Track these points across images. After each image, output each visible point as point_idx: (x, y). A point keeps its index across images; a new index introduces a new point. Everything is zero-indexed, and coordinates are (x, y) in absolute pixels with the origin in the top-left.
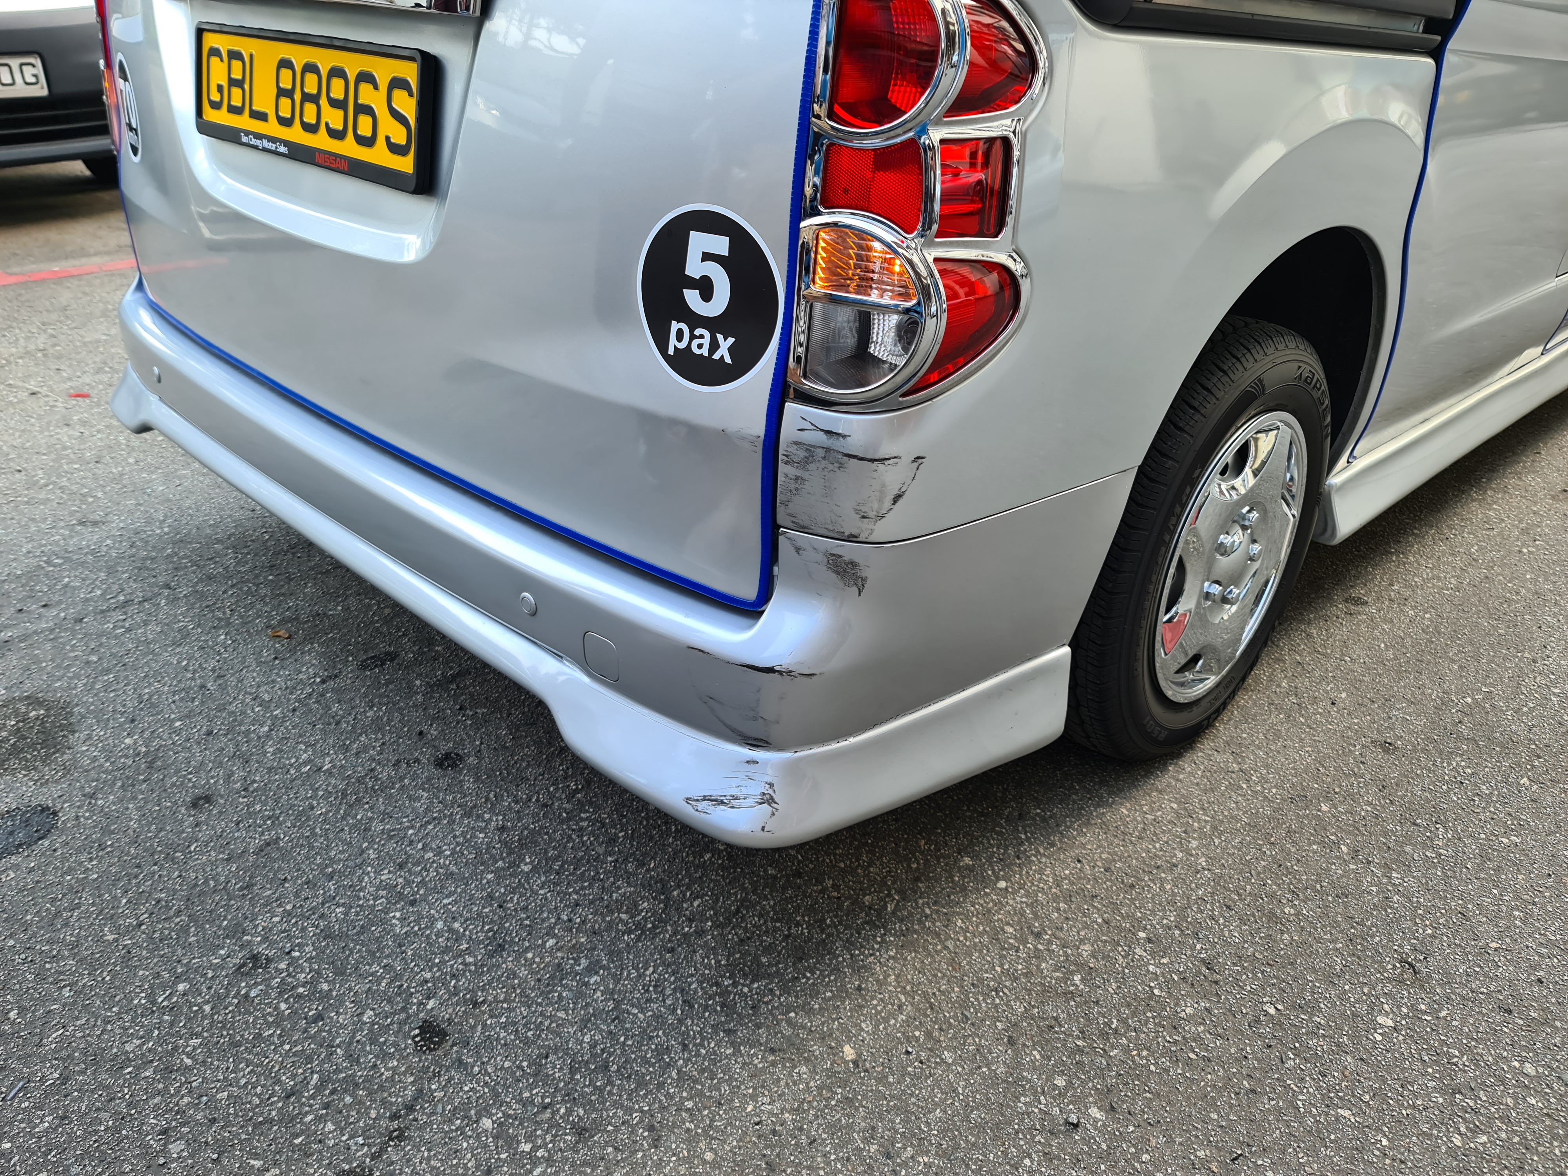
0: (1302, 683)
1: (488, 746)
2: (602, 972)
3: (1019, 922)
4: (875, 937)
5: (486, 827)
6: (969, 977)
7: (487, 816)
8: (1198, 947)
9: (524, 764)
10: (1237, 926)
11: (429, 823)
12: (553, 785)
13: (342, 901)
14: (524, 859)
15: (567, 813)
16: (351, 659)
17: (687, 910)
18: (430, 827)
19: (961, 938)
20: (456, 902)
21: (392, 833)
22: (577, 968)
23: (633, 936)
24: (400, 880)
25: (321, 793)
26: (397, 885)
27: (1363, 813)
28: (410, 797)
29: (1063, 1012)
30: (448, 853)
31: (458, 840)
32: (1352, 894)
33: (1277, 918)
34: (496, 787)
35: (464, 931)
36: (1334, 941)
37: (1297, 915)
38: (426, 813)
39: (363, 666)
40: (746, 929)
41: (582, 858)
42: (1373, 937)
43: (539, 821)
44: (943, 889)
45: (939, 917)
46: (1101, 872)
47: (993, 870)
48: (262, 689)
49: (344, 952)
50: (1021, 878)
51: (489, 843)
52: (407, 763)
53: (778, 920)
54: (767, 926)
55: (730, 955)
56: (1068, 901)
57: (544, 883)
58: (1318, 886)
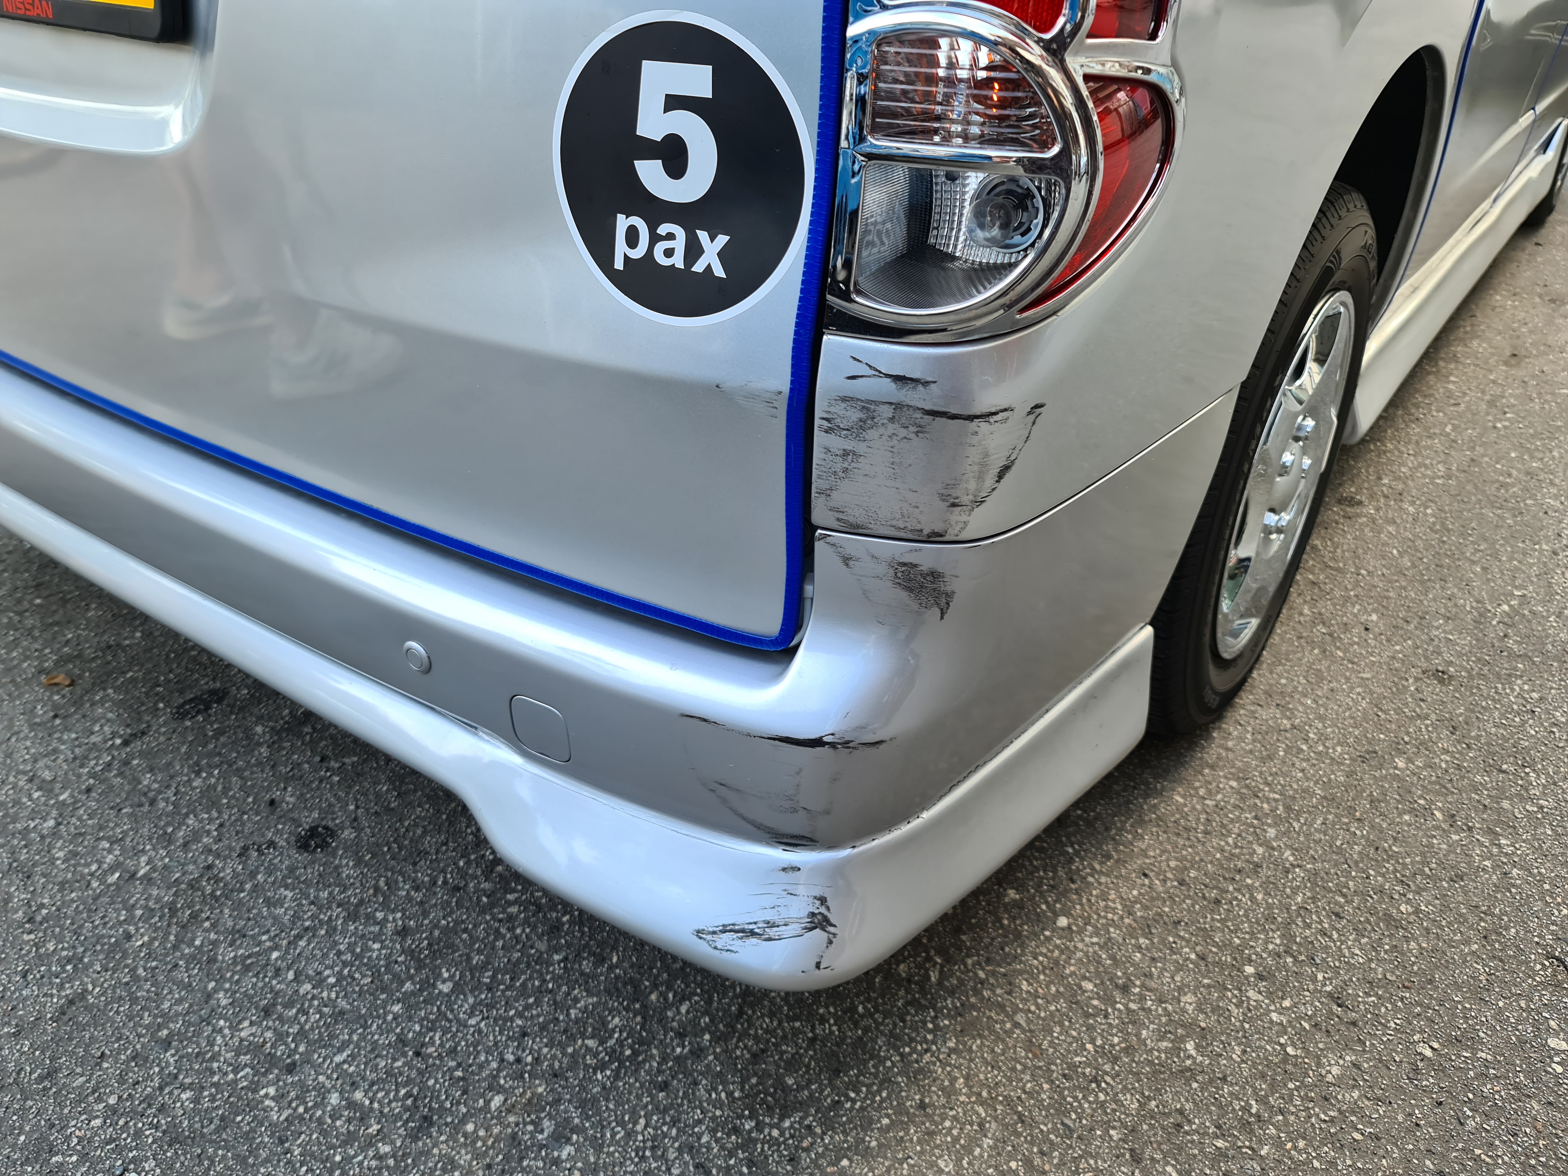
0: (1326, 607)
1: (367, 810)
2: (575, 1137)
3: (1098, 974)
4: (924, 1023)
5: (380, 933)
6: (1056, 1065)
7: (380, 915)
8: (1320, 977)
9: (419, 832)
10: (1355, 940)
11: (299, 937)
12: (462, 857)
14: (440, 974)
15: (488, 897)
16: (161, 705)
17: (673, 1020)
18: (302, 943)
19: (1033, 1008)
20: (352, 1056)
21: (249, 961)
22: (540, 1137)
23: (608, 1073)
24: (269, 1034)
25: (139, 913)
26: (265, 1042)
27: (1444, 765)
28: (268, 902)
29: (1187, 1100)
30: (332, 980)
31: (344, 958)
32: (1466, 874)
33: (1395, 920)
34: (386, 870)
35: (371, 1103)
36: (1467, 942)
37: (1417, 911)
38: (294, 923)
39: (181, 714)
40: (757, 1039)
41: (519, 962)
42: (1507, 929)
43: (450, 914)
44: (993, 939)
45: (997, 980)
46: (1175, 887)
47: (1047, 903)
48: (40, 764)
50: (1083, 909)
51: (388, 957)
52: (258, 850)
53: (796, 1018)
54: (783, 1030)
55: (744, 1081)
56: (1149, 935)
57: (473, 1008)
58: (1427, 870)
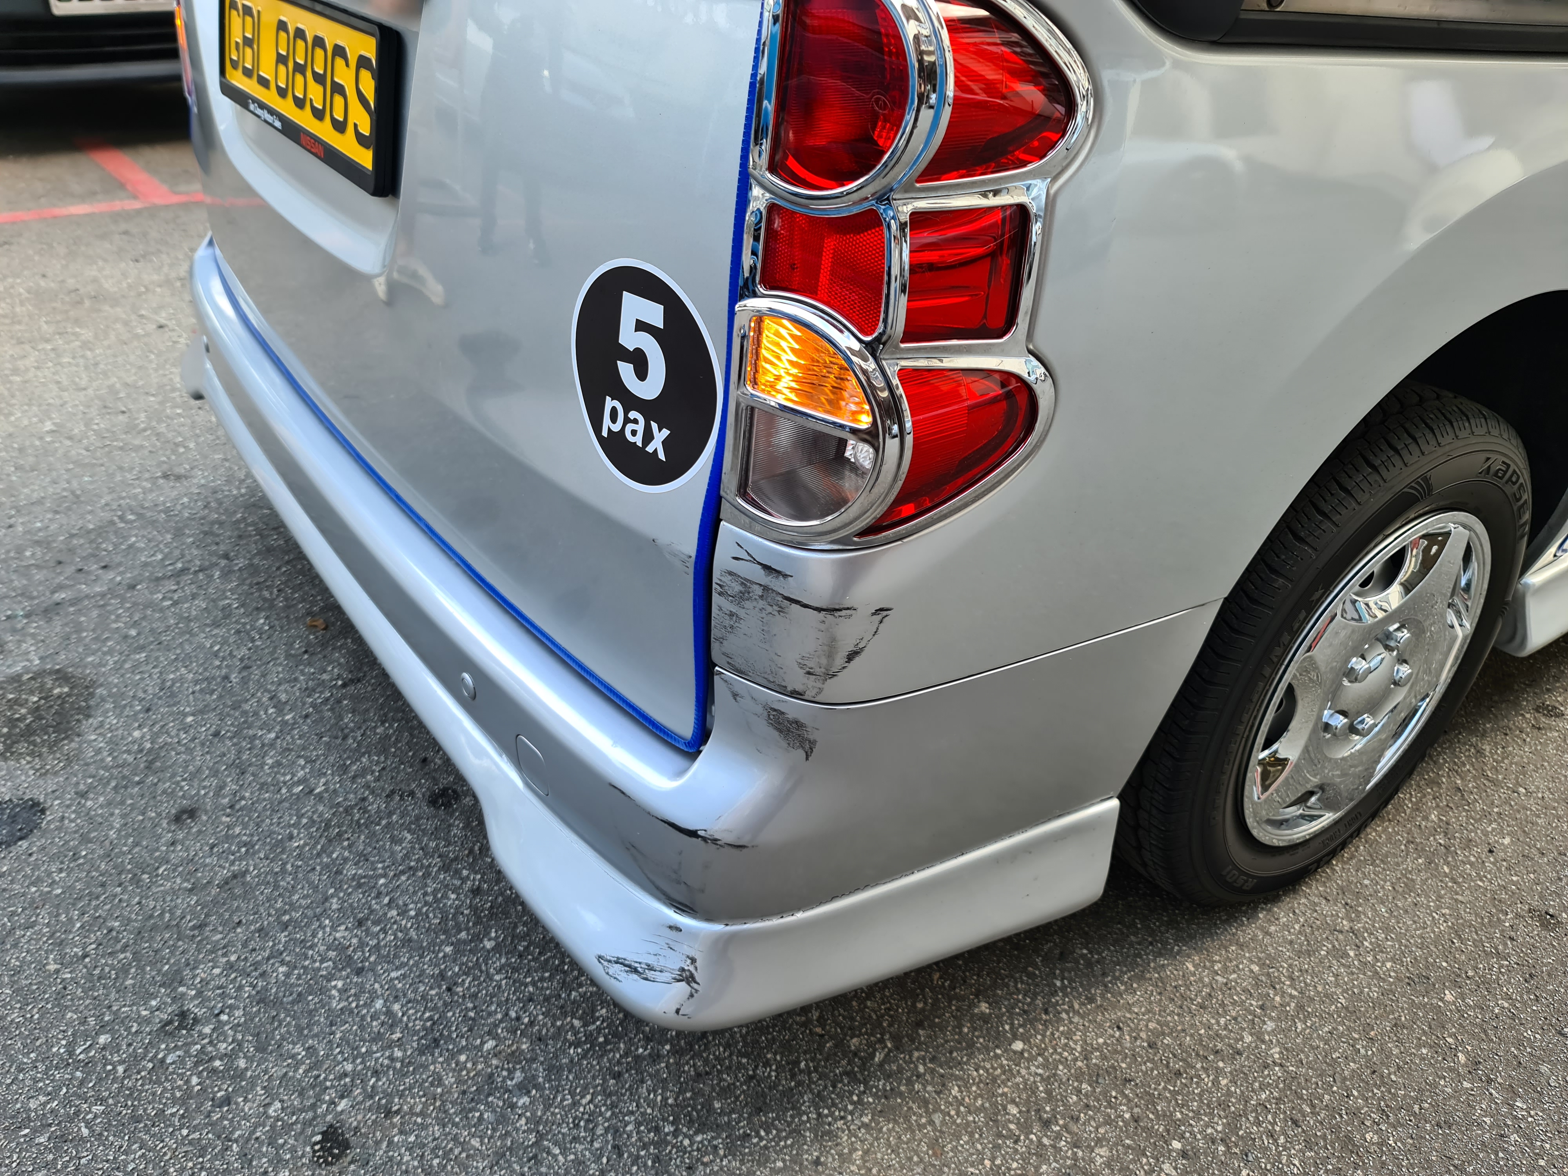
0: (1457, 817)
2: (534, 1092)
3: (1028, 1101)
4: (851, 1093)
5: (460, 887)
7: (465, 873)
10: (1300, 1151)
11: (403, 872)
13: (288, 959)
14: (490, 932)
18: (403, 878)
19: (953, 1113)
20: (404, 976)
21: (363, 881)
22: (509, 1083)
23: (579, 1050)
24: (355, 941)
25: (305, 821)
26: (350, 946)
27: (1496, 1010)
28: (392, 838)
30: (413, 913)
31: (427, 898)
33: (1353, 1145)
35: (403, 1015)
37: (1381, 1144)
38: (404, 861)
40: (706, 1061)
45: (933, 1079)
46: (1143, 1047)
47: (1012, 1024)
48: (282, 688)
49: (272, 1023)
50: (1042, 1041)
51: (457, 908)
52: (401, 796)
53: (746, 1055)
54: (730, 1062)
55: (681, 1092)
56: (1094, 1082)
57: (502, 967)
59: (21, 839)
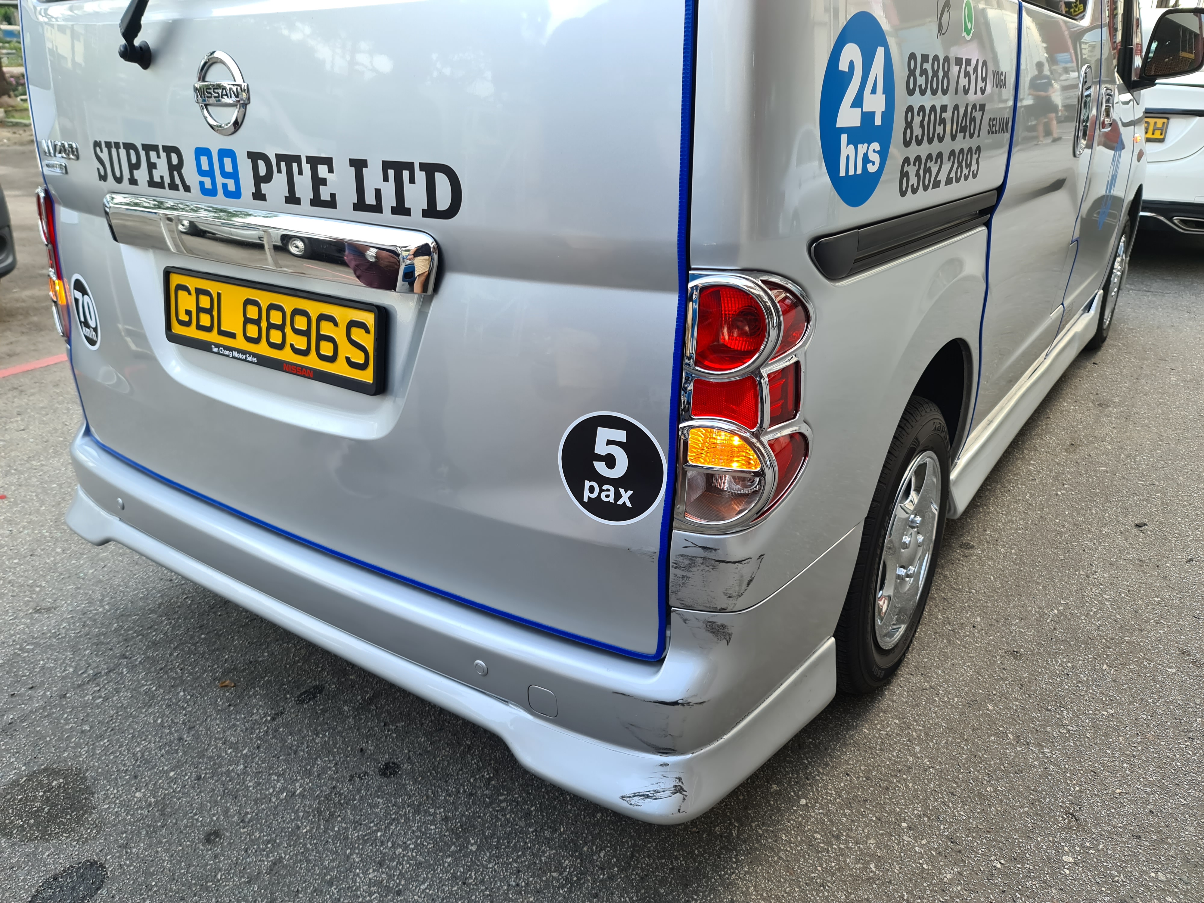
0: (951, 614)
1: (415, 752)
3: (823, 829)
4: (731, 858)
5: (434, 820)
6: (802, 878)
7: (432, 810)
8: (942, 827)
9: (446, 763)
10: (961, 807)
11: (390, 824)
12: (472, 777)
14: (469, 841)
15: (489, 798)
16: (288, 696)
17: (597, 861)
18: (393, 827)
19: (789, 849)
20: (430, 885)
21: (366, 838)
23: (566, 890)
24: (384, 876)
25: (301, 814)
26: (382, 880)
27: (1015, 708)
28: (370, 805)
29: (871, 894)
30: (412, 846)
31: (416, 834)
32: (1024, 769)
33: (984, 796)
34: (431, 785)
36: (1023, 807)
37: (996, 790)
38: (386, 817)
39: (300, 701)
40: (642, 869)
41: (510, 833)
42: (1045, 799)
43: (470, 808)
44: (765, 812)
45: (769, 835)
46: (864, 781)
47: (794, 791)
48: (227, 734)
50: (814, 794)
51: (440, 833)
52: (359, 777)
53: (662, 857)
54: (656, 864)
55: (638, 891)
56: (850, 807)
57: (489, 858)
58: (1002, 767)
59: (98, 889)
